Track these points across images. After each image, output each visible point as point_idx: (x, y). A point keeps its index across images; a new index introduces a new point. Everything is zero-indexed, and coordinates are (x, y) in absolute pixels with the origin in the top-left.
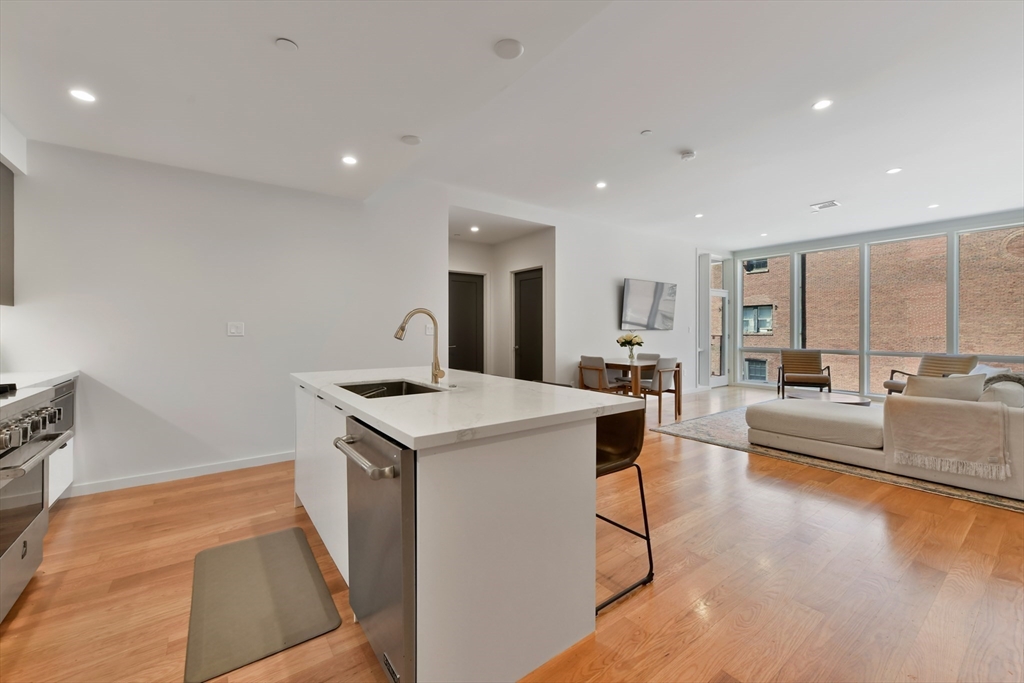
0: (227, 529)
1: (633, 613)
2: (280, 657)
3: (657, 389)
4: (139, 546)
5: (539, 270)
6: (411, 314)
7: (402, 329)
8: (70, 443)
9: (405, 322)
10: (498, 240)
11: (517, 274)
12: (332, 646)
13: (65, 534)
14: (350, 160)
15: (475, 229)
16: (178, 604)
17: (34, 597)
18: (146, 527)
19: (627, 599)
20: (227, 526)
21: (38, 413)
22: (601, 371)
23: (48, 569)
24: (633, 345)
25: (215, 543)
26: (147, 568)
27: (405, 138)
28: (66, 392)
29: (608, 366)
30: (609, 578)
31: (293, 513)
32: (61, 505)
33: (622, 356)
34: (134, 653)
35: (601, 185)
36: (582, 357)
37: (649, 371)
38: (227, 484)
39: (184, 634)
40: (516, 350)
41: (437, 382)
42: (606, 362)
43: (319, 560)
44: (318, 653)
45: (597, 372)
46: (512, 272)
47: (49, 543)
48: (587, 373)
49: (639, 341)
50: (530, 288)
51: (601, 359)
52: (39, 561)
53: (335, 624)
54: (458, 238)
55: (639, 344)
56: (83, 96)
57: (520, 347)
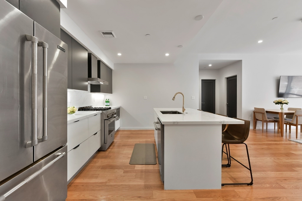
0: (141, 141)
1: (238, 190)
2: (144, 165)
3: (295, 123)
4: (127, 140)
5: (235, 77)
6: (177, 94)
7: (174, 98)
8: (119, 119)
9: (175, 96)
10: (219, 68)
11: (228, 78)
12: (154, 167)
13: (119, 136)
14: (167, 55)
15: (210, 65)
16: (131, 151)
17: (113, 144)
18: (129, 137)
19: (238, 186)
20: (141, 140)
21: (113, 112)
22: (263, 114)
23: (115, 140)
24: (283, 104)
25: (138, 143)
26: (127, 144)
27: (179, 46)
28: (118, 110)
29: (267, 112)
30: (235, 179)
31: (154, 141)
32: (118, 131)
33: (277, 108)
34: (123, 157)
35: (260, 42)
36: (255, 108)
37: (290, 115)
38: (143, 132)
39: (131, 156)
40: (227, 105)
41: (184, 112)
42: (265, 110)
43: (156, 151)
44: (151, 167)
45: (261, 114)
46: (225, 78)
47: (116, 136)
48: (257, 115)
49: (286, 102)
50: (232, 83)
51: (263, 109)
52: (114, 139)
53: (155, 163)
54: (203, 68)
55: (286, 104)
56: (119, 54)
57: (229, 104)
